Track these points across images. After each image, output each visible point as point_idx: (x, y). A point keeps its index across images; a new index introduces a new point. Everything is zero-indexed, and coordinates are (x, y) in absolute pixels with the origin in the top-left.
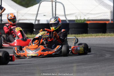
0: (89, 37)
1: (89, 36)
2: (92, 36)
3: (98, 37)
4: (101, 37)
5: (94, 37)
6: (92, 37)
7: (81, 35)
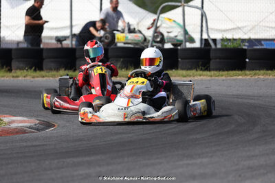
0: (240, 77)
1: (239, 75)
2: (246, 75)
3: (256, 77)
4: (262, 77)
5: (248, 77)
6: (244, 77)
7: (226, 73)
